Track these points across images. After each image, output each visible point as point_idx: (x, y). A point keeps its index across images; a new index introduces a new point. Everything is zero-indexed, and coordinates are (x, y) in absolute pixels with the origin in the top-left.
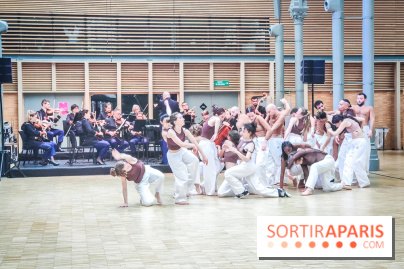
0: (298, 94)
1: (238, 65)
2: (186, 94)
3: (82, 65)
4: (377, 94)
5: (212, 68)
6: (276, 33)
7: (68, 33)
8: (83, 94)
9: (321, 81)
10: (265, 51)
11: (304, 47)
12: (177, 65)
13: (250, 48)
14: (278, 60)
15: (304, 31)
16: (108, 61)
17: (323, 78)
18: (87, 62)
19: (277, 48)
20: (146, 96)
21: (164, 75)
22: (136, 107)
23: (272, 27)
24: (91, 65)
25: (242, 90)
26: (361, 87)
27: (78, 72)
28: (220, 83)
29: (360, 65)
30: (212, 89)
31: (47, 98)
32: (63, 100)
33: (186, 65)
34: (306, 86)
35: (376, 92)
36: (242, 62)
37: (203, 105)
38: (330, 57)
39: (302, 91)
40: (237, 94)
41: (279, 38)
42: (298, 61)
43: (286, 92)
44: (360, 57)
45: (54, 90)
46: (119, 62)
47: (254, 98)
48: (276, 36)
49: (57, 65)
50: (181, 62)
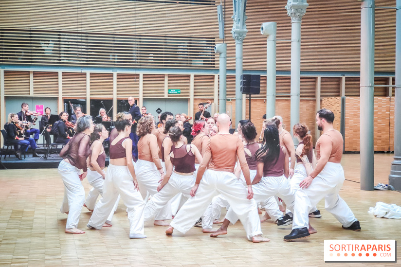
0: (238, 102)
1: (189, 76)
2: (145, 100)
3: (57, 74)
4: (302, 103)
5: (166, 79)
6: (221, 51)
7: (44, 46)
8: (57, 99)
9: (257, 91)
10: (211, 65)
11: (244, 63)
12: (138, 75)
13: (199, 62)
14: (222, 73)
15: (244, 49)
16: (79, 71)
17: (259, 89)
18: (60, 71)
19: (221, 63)
20: (111, 101)
21: (126, 83)
22: (102, 110)
23: (217, 46)
24: (64, 74)
25: (192, 97)
26: (289, 96)
27: (53, 80)
28: (173, 91)
29: (289, 78)
30: (166, 96)
31: (26, 102)
32: (40, 104)
33: (144, 76)
34: (244, 95)
35: (301, 101)
36: (192, 74)
37: (159, 109)
38: (265, 71)
39: (241, 99)
40: (187, 100)
41: (223, 55)
42: (238, 74)
43: (228, 100)
44: (289, 72)
45: (32, 95)
46: (88, 72)
47: (200, 104)
48: (220, 54)
49: (34, 73)
50: (141, 73)
